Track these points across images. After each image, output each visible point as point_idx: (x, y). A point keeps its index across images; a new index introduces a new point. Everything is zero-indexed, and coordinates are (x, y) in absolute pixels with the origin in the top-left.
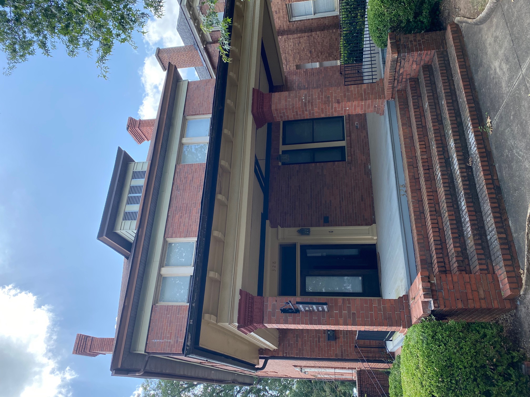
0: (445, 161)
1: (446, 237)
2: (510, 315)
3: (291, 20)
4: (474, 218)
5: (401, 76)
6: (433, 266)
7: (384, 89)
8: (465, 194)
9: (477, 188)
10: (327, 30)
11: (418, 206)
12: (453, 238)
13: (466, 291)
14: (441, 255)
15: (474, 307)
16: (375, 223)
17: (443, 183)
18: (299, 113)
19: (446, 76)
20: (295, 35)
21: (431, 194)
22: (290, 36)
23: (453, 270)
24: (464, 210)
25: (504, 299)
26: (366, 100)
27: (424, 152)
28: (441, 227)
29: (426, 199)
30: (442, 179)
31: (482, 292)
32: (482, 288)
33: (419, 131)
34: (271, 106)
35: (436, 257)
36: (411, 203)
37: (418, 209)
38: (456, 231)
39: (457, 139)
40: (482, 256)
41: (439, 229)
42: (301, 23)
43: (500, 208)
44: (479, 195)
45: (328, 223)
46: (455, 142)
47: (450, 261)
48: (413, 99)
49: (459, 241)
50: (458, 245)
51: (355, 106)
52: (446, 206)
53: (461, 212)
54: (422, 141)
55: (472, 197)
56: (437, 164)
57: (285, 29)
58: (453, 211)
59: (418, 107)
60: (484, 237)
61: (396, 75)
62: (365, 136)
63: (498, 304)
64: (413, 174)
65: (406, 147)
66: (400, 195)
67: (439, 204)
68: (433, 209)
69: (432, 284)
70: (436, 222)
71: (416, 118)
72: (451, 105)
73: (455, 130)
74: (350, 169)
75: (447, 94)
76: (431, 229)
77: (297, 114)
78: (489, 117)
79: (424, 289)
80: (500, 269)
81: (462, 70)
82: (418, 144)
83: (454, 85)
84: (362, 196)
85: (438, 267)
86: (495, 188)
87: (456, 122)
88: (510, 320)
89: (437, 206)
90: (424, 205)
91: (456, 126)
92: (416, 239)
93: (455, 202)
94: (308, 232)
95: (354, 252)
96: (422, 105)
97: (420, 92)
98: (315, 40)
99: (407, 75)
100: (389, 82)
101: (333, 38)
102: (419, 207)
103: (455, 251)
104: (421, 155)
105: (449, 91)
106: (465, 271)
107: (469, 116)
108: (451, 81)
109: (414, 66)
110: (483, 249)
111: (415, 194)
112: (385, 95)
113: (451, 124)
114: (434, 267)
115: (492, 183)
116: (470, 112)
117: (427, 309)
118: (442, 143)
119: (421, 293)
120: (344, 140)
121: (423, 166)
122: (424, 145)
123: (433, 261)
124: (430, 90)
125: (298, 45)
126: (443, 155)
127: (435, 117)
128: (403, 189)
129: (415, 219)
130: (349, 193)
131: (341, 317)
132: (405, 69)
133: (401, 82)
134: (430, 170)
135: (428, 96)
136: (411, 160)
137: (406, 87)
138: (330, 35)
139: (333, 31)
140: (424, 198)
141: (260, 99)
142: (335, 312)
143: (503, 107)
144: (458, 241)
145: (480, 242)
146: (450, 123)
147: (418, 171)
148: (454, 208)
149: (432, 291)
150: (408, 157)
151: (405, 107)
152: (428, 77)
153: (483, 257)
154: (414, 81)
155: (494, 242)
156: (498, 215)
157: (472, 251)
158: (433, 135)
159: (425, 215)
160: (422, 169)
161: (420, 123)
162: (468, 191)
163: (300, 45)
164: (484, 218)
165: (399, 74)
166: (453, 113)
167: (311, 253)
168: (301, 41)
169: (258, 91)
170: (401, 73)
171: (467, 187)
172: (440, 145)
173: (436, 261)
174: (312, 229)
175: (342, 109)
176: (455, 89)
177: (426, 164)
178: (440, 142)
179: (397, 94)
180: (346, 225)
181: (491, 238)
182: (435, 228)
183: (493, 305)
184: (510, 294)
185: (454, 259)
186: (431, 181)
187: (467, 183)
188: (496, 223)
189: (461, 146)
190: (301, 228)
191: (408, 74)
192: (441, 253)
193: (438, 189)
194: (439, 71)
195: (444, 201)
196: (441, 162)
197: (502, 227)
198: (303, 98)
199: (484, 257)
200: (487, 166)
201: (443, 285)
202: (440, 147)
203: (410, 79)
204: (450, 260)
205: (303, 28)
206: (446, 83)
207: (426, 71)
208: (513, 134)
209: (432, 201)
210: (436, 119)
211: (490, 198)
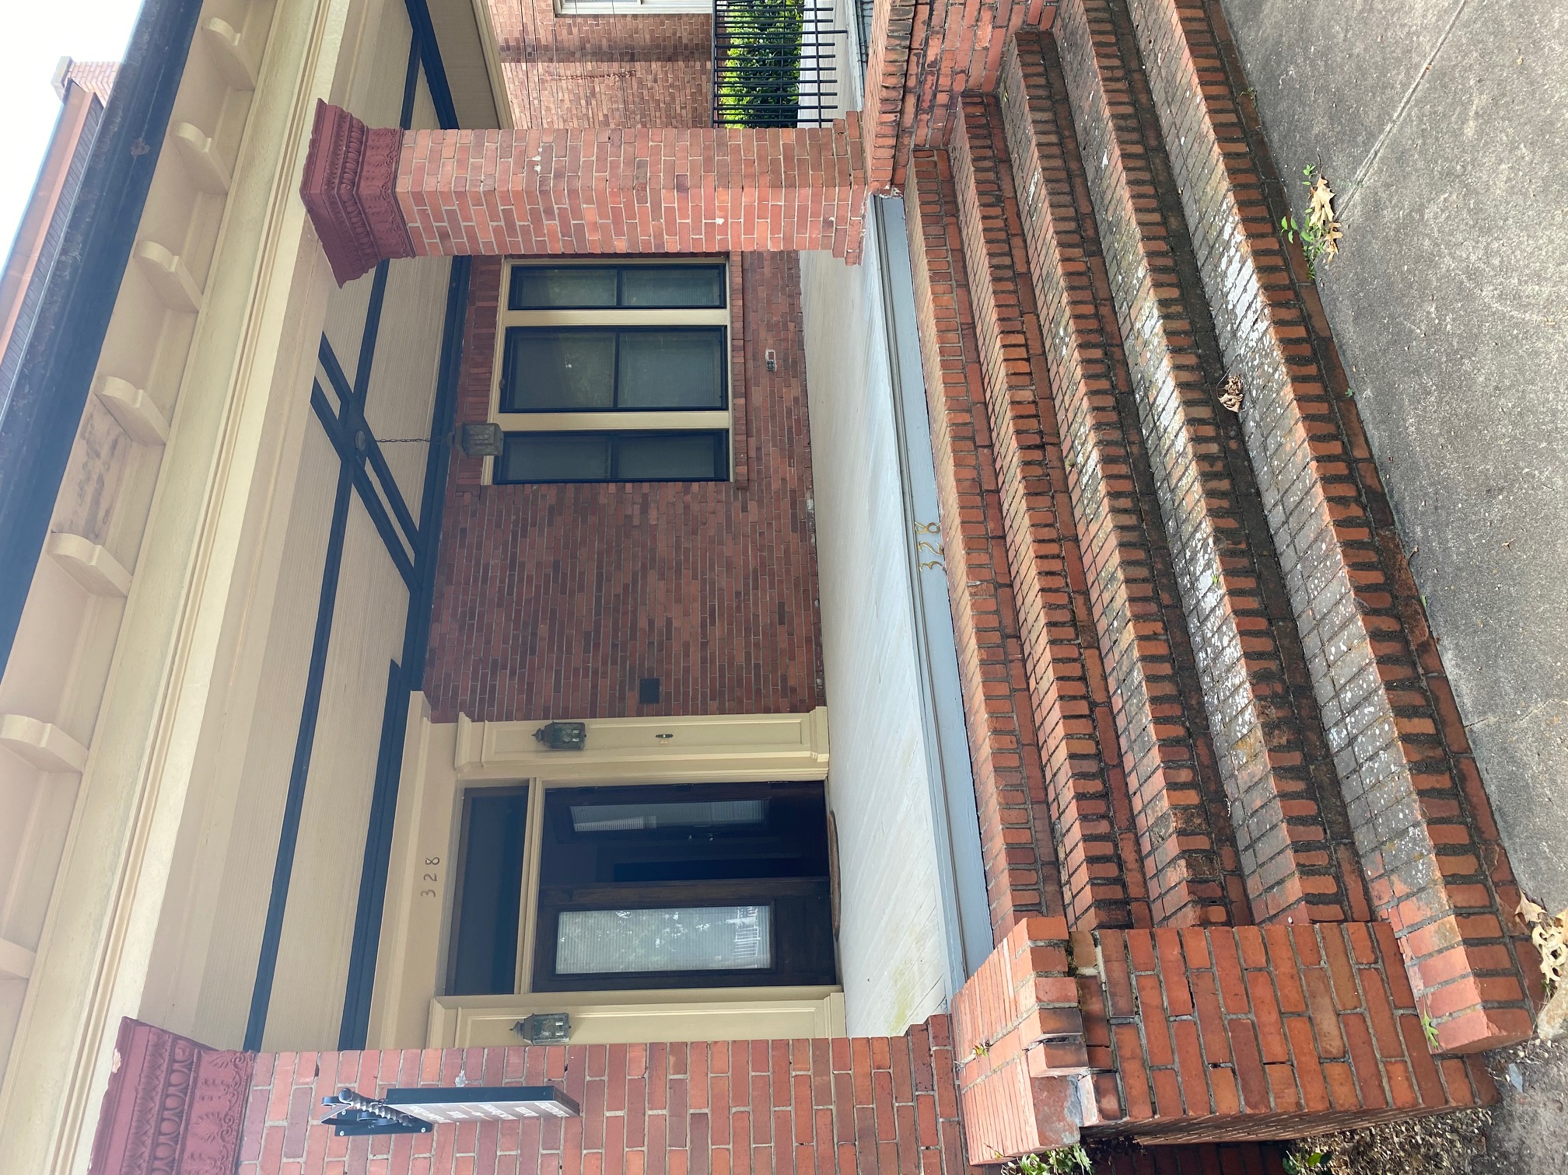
0: (1117, 401)
1: (1123, 741)
2: (1454, 1130)
3: (564, 12)
4: (1264, 644)
5: (930, 78)
6: (1064, 877)
7: (862, 151)
8: (1219, 533)
9: (1268, 507)
10: (686, 59)
11: (994, 608)
12: (1165, 744)
13: (1252, 1016)
14: (1103, 827)
15: (1298, 1104)
16: (823, 702)
17: (1109, 494)
18: (518, 223)
19: (1116, 56)
20: (578, 64)
21: (1053, 549)
22: (560, 68)
23: (1162, 896)
24: (1213, 610)
25: (1433, 1056)
26: (790, 186)
27: (1022, 377)
28: (1099, 697)
29: (1033, 572)
30: (1108, 477)
31: (1328, 1023)
32: (1327, 1000)
33: (1002, 292)
34: (395, 178)
35: (1079, 836)
36: (967, 593)
37: (993, 622)
38: (1175, 710)
39: (1172, 300)
40: (1313, 828)
41: (1093, 705)
42: (597, 25)
43: (1395, 592)
44: (1282, 541)
45: (657, 701)
46: (1164, 310)
47: (1145, 852)
48: (977, 170)
49: (1191, 758)
50: (1185, 776)
51: (749, 208)
52: (1125, 596)
53: (1193, 623)
54: (1013, 332)
55: (1250, 549)
56: (1079, 420)
57: (543, 42)
58: (1155, 620)
59: (999, 200)
60: (1313, 737)
61: (914, 69)
62: (796, 400)
63: (1411, 1086)
64: (974, 474)
65: (945, 365)
66: (918, 565)
67: (1086, 594)
68: (1064, 616)
69: (1086, 985)
70: (1079, 673)
71: (988, 242)
72: (1140, 163)
73: (1160, 262)
74: (745, 509)
75: (1122, 123)
76: (1057, 706)
77: (510, 225)
78: (1321, 183)
79: (1048, 1012)
80: (1408, 896)
81: (1189, 13)
82: (998, 344)
83: (1149, 92)
84: (781, 605)
85: (1093, 882)
86: (1364, 499)
87: (1162, 232)
88: (1453, 1161)
89: (1079, 600)
90: (1019, 602)
91: (1163, 246)
92: (986, 750)
93: (1164, 581)
94: (578, 736)
95: (747, 811)
96: (1011, 195)
97: (1007, 146)
98: (645, 93)
99: (954, 73)
100: (884, 101)
101: (704, 91)
102: (997, 612)
103: (1174, 807)
104: (1011, 388)
105: (1129, 110)
106: (1225, 906)
107: (1228, 190)
108: (1137, 76)
109: (986, 32)
110: (1310, 793)
111: (983, 558)
112: (865, 172)
113: (1146, 238)
114: (1068, 882)
115: (1350, 478)
116: (1232, 171)
117: (1061, 1119)
118: (1101, 331)
119: (1032, 1030)
120: (726, 409)
121: (1018, 432)
122: (1023, 349)
123: (1062, 856)
124: (1046, 122)
125: (587, 102)
126: (1107, 376)
127: (1072, 225)
128: (930, 541)
129: (983, 662)
130: (738, 594)
131: (636, 1140)
132: (947, 45)
133: (931, 107)
134: (1048, 447)
135: (1039, 145)
136: (966, 418)
137: (948, 132)
138: (694, 78)
139: (703, 66)
140: (1023, 572)
141: (348, 147)
142: (608, 1114)
143: (1408, 102)
144: (1186, 756)
145: (1295, 758)
146: (1138, 236)
147: (994, 461)
148: (1160, 606)
149: (1089, 1021)
150: (954, 405)
151: (943, 213)
152: (1039, 75)
153: (1315, 833)
154: (982, 103)
155: (1371, 758)
156: (1388, 624)
157: (1258, 803)
158: (1065, 294)
159: (1022, 646)
160: (1014, 444)
161: (1007, 261)
162: (1231, 523)
163: (594, 102)
164: (1311, 644)
165: (923, 64)
166: (1149, 197)
167: (589, 820)
168: (597, 89)
169: (342, 116)
170: (933, 64)
171: (1225, 504)
172: (1095, 338)
173: (1079, 855)
174: (596, 726)
175: (697, 220)
176: (1154, 106)
177: (1033, 424)
178: (1093, 324)
179: (912, 160)
180: (722, 711)
181: (1351, 741)
182: (1074, 698)
183: (1387, 1088)
184: (1487, 1034)
185: (1172, 847)
186: (1053, 497)
187: (1224, 485)
188: (1382, 661)
189: (1188, 327)
190: (550, 722)
191: (957, 68)
192: (1103, 817)
193: (1081, 529)
194: (1088, 37)
195: (1112, 578)
196: (1101, 405)
197: (1411, 684)
198: (538, 158)
199: (1321, 837)
200: (1319, 399)
201: (1140, 990)
202: (1095, 346)
203: (965, 94)
204: (1146, 847)
205: (604, 42)
206: (1118, 80)
207: (1033, 52)
208: (1477, 211)
209: (1058, 582)
210: (1074, 232)
211: (1348, 546)
